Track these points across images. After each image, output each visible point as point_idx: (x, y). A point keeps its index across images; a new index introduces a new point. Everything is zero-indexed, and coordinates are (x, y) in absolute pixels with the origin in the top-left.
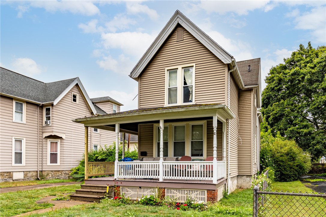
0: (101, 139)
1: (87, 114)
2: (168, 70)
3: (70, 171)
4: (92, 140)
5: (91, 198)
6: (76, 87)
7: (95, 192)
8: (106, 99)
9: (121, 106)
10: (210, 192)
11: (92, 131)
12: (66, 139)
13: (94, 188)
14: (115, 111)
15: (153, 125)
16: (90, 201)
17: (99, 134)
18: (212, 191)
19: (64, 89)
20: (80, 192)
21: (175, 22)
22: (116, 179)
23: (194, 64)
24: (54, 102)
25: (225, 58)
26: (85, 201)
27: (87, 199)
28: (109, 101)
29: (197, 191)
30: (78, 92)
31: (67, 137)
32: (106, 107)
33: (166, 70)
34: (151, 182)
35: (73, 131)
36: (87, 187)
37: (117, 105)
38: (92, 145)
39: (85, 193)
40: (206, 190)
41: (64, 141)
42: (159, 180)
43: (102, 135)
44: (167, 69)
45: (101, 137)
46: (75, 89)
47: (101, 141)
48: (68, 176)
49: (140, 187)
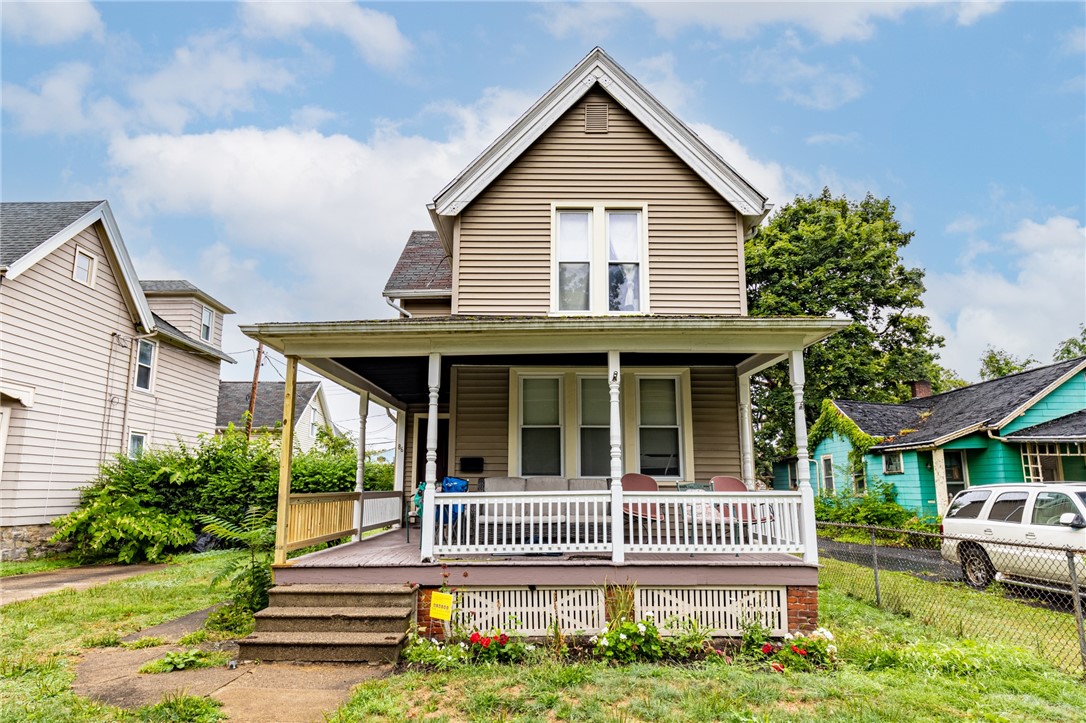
0: (158, 415)
1: (121, 328)
2: (558, 209)
3: (37, 529)
4: (129, 416)
5: (354, 649)
6: (91, 231)
7: (361, 619)
8: (181, 288)
9: (225, 316)
10: (800, 593)
11: (130, 386)
12: (37, 408)
13: (336, 599)
14: (208, 328)
15: (508, 372)
16: (346, 662)
17: (152, 396)
18: (805, 589)
19: (51, 232)
20: (279, 623)
21: (589, 78)
22: (426, 560)
23: (644, 205)
24: (7, 268)
25: (741, 200)
26: (322, 662)
27: (332, 654)
28: (191, 295)
29: (751, 593)
30: (99, 251)
31: (40, 399)
32: (179, 312)
33: (553, 209)
34: (584, 566)
35: (65, 379)
36: (302, 598)
37: (215, 311)
38: (125, 435)
39: (306, 625)
40: (783, 586)
41: (29, 415)
42: (610, 559)
43: (161, 402)
44: (555, 204)
45: (158, 408)
46: (88, 236)
47: (158, 421)
48: (29, 546)
49: (532, 588)
